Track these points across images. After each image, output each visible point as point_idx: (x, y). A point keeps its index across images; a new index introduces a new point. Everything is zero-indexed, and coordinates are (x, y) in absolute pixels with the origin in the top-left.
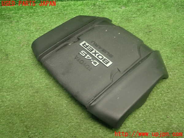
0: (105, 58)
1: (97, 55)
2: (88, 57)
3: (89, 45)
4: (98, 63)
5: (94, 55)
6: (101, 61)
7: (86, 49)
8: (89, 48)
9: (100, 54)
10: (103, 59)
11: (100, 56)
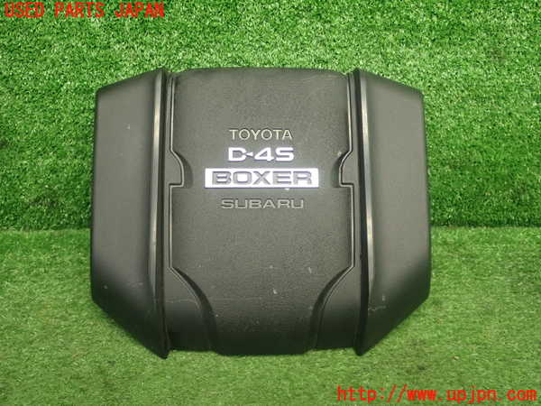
0: (232, 185)
1: (255, 177)
2: (265, 154)
3: (296, 186)
4: (231, 158)
5: (262, 171)
6: (232, 170)
7: (292, 170)
8: (289, 177)
9: (251, 185)
10: (232, 177)
11: (246, 180)
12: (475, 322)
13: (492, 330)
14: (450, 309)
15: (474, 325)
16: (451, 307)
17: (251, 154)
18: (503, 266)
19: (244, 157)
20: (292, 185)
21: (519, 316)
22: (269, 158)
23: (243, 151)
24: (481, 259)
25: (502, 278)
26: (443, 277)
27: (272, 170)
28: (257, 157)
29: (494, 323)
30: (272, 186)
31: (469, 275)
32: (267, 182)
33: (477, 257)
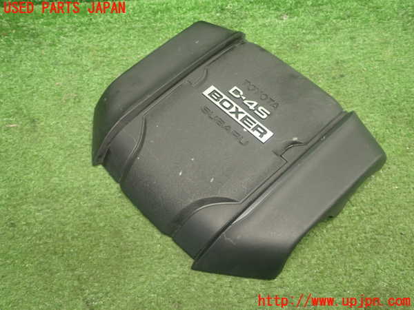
2: (252, 104)
3: (251, 132)
4: (231, 91)
5: (240, 110)
6: (225, 97)
7: (258, 123)
8: (252, 125)
9: (227, 112)
10: (221, 100)
11: (227, 107)
12: (377, 49)
13: (388, 53)
14: (361, 42)
15: (377, 51)
16: (362, 40)
17: (244, 98)
18: (398, 13)
19: (238, 96)
20: (249, 130)
21: (406, 43)
22: (252, 107)
23: (242, 93)
24: (383, 9)
25: (397, 21)
26: (357, 22)
27: (246, 114)
28: (246, 102)
29: (390, 49)
30: (238, 121)
31: (375, 20)
32: (237, 117)
33: (381, 8)
